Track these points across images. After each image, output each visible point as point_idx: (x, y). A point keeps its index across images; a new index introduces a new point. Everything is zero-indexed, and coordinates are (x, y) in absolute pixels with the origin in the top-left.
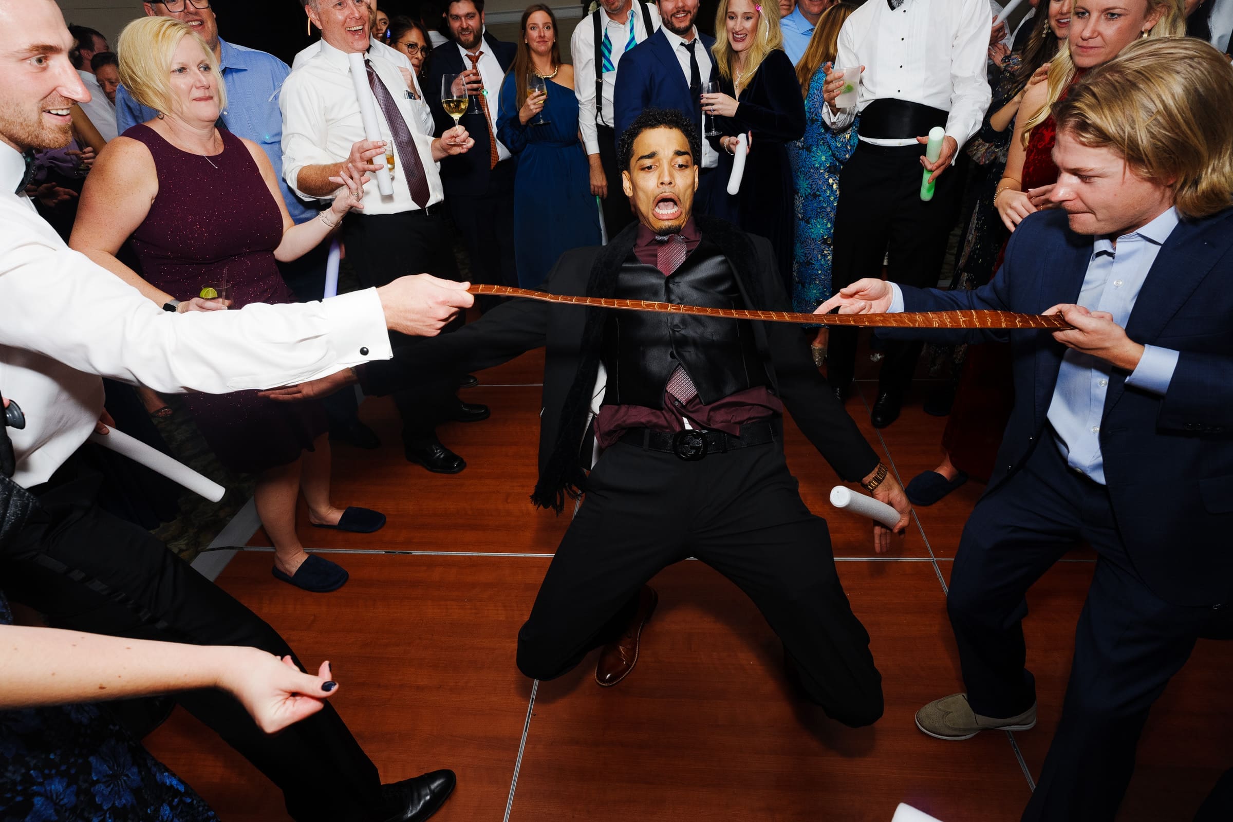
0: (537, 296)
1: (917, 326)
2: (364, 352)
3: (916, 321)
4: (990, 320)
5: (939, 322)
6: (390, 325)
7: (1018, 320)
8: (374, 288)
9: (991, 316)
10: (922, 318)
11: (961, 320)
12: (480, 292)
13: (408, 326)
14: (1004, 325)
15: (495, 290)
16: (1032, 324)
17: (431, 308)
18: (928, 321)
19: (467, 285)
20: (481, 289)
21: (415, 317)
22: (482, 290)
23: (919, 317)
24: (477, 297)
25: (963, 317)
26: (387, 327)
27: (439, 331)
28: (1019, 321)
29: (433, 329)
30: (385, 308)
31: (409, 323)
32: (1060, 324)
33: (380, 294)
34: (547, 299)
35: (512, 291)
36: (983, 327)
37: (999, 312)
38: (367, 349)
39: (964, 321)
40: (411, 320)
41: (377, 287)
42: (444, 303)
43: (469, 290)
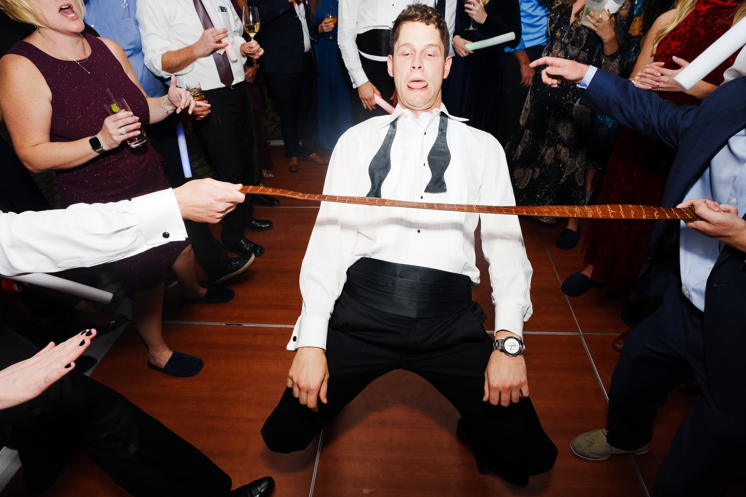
0: (289, 194)
1: (575, 216)
2: (166, 236)
3: (575, 212)
4: (633, 212)
5: (593, 214)
6: (183, 216)
7: (656, 213)
8: (171, 188)
9: (634, 209)
10: (579, 210)
11: (610, 212)
12: (248, 191)
13: (196, 217)
14: (644, 217)
15: (260, 190)
16: (668, 216)
17: (211, 204)
18: (584, 212)
19: (240, 186)
20: (250, 189)
21: (200, 210)
22: (250, 190)
23: (577, 210)
24: (248, 196)
25: (612, 209)
26: (182, 217)
27: (220, 220)
29: (214, 218)
30: (179, 203)
31: (197, 215)
33: (175, 194)
34: (297, 197)
35: (272, 191)
38: (168, 233)
39: (612, 214)
40: (198, 213)
41: (173, 188)
42: (221, 200)
43: (241, 191)
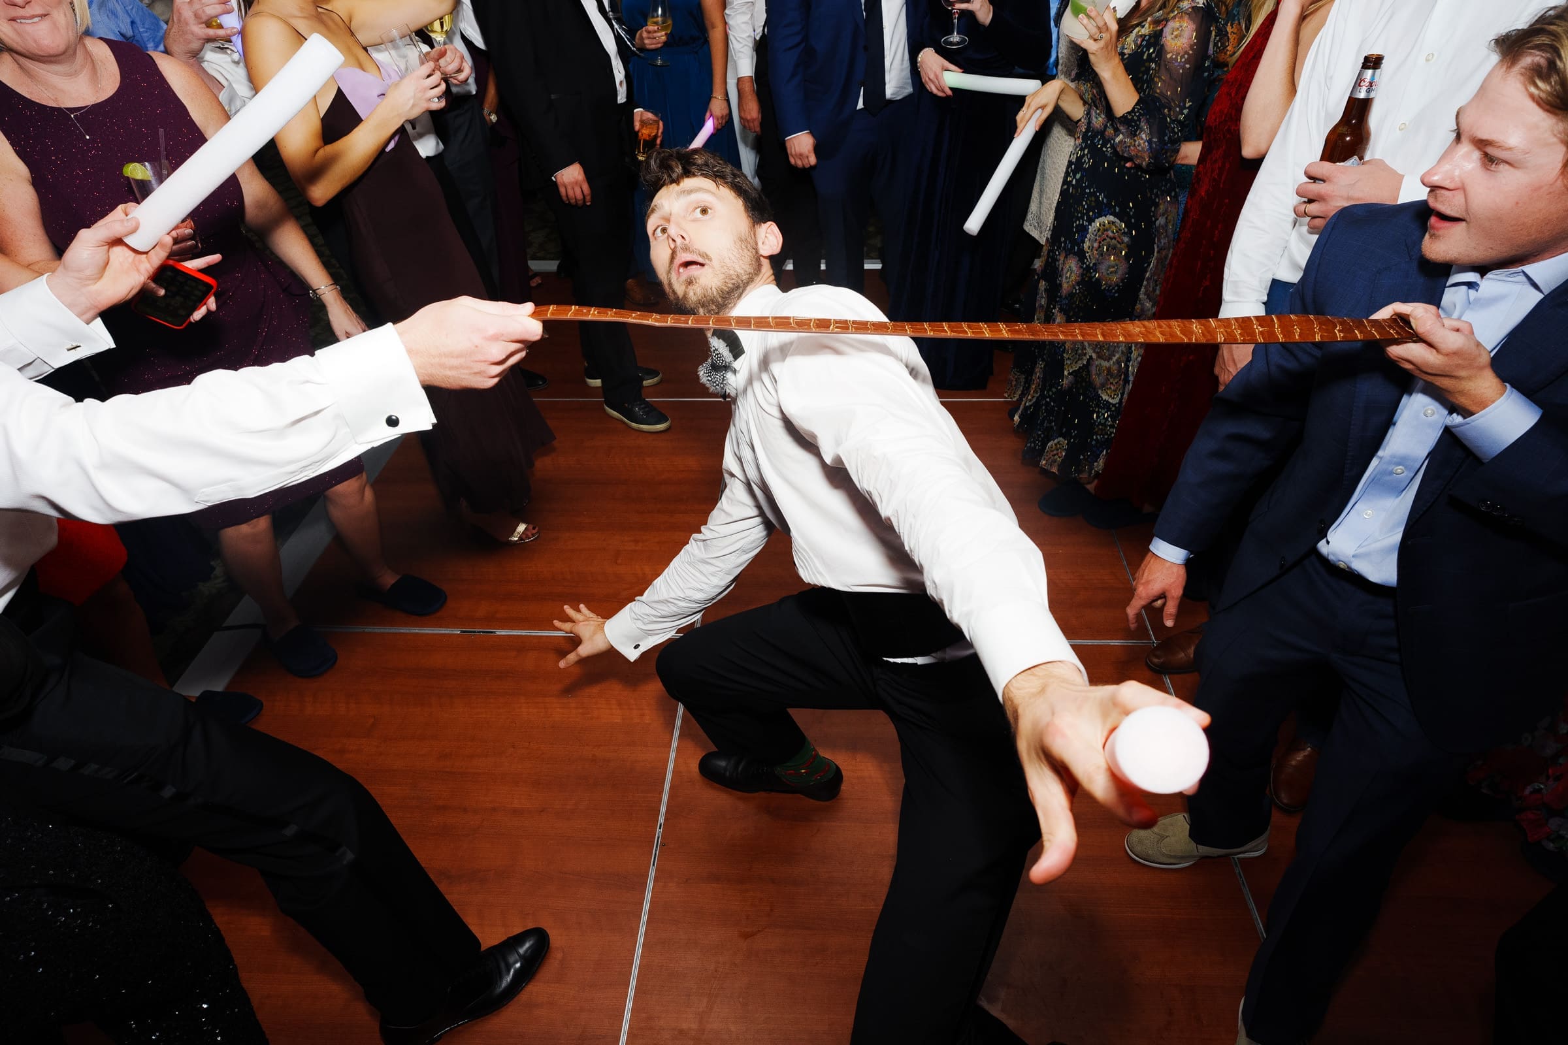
0: (634, 318)
2: (392, 422)
3: (1192, 332)
4: (1298, 330)
5: (1225, 334)
6: (422, 378)
7: (1338, 328)
8: (390, 324)
9: (1299, 324)
10: (1200, 328)
11: (1257, 331)
12: (549, 316)
13: (449, 377)
14: (1318, 338)
15: (572, 313)
16: (1359, 335)
17: (476, 347)
18: (1209, 332)
19: (529, 307)
20: (552, 312)
21: (455, 362)
22: (552, 314)
23: (1196, 327)
25: (1260, 325)
26: (420, 382)
27: (496, 380)
28: (1339, 331)
29: (485, 377)
30: (410, 352)
31: (449, 373)
32: (1397, 333)
33: (400, 334)
34: (650, 322)
35: (598, 313)
36: (1288, 341)
37: (1311, 317)
38: (396, 417)
39: (1261, 333)
40: (452, 368)
41: (394, 322)
42: (496, 338)
43: (534, 315)
